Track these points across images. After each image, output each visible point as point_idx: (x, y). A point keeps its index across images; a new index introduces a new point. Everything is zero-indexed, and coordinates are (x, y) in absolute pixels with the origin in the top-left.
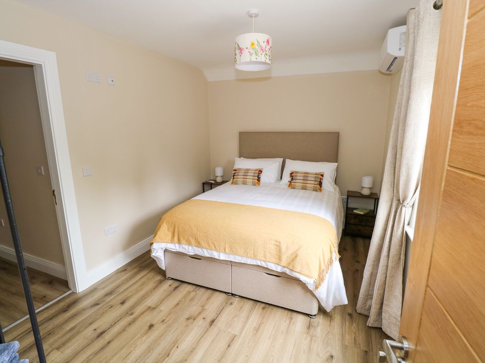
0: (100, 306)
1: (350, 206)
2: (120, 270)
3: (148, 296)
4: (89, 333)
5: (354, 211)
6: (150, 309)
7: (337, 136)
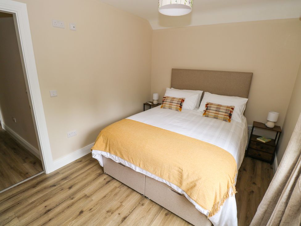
0: (55, 187)
1: (254, 133)
2: (78, 161)
3: (88, 185)
4: (41, 208)
5: (257, 139)
6: (86, 197)
7: (250, 76)
